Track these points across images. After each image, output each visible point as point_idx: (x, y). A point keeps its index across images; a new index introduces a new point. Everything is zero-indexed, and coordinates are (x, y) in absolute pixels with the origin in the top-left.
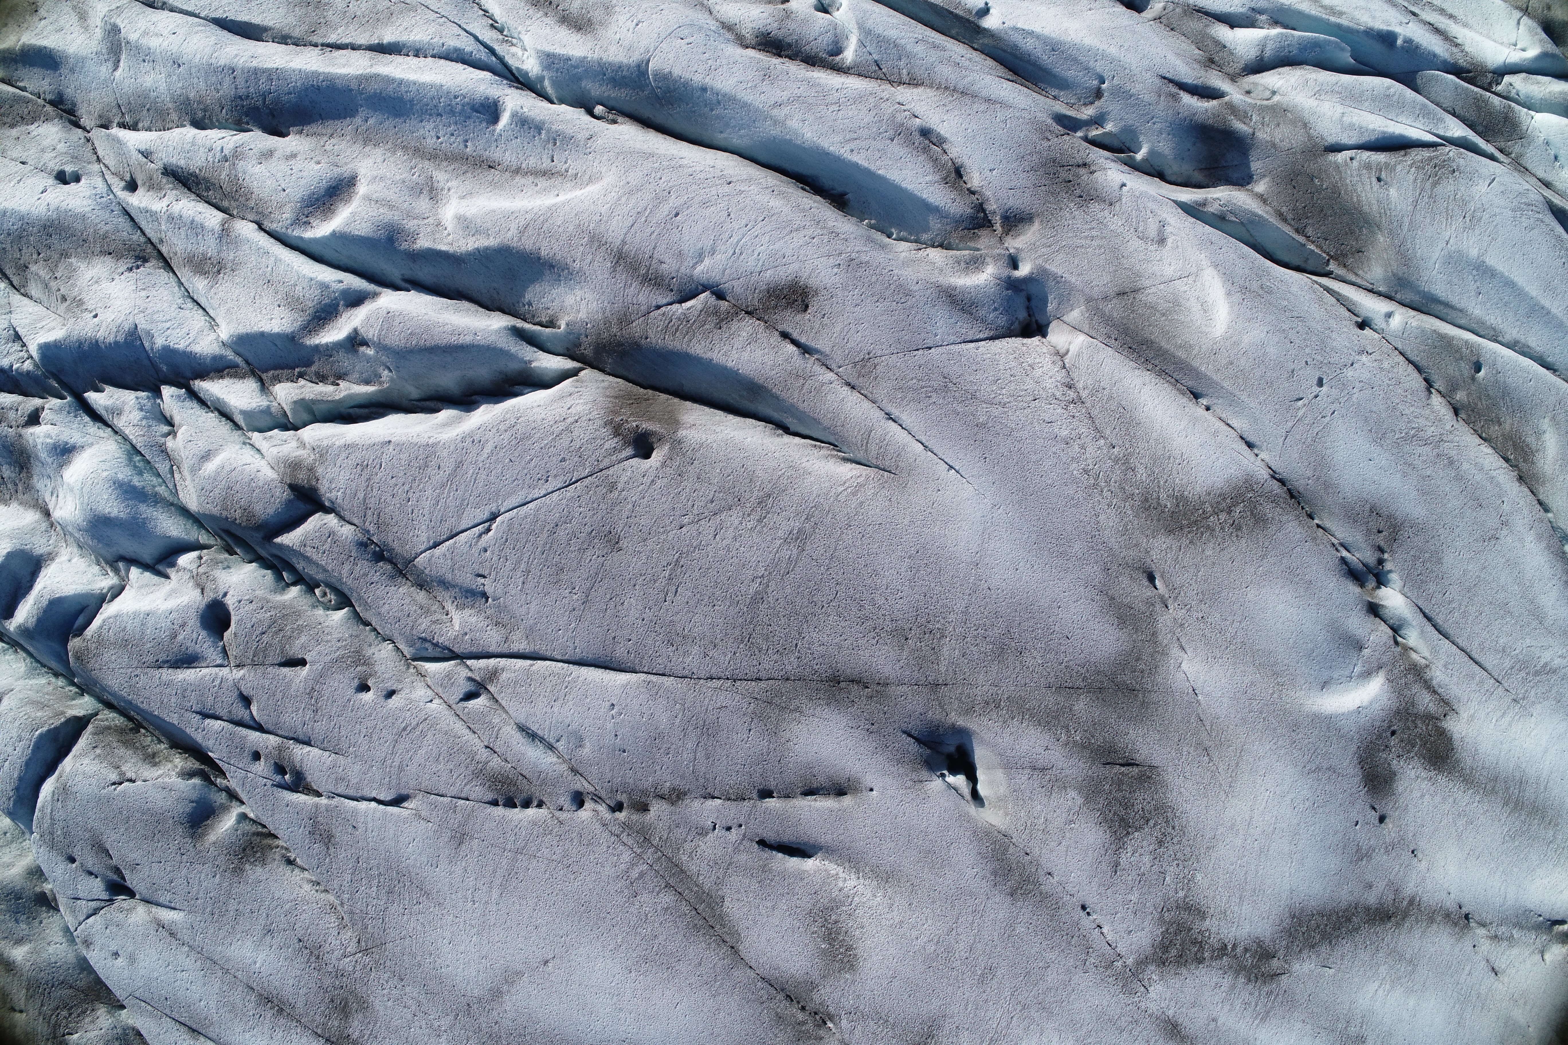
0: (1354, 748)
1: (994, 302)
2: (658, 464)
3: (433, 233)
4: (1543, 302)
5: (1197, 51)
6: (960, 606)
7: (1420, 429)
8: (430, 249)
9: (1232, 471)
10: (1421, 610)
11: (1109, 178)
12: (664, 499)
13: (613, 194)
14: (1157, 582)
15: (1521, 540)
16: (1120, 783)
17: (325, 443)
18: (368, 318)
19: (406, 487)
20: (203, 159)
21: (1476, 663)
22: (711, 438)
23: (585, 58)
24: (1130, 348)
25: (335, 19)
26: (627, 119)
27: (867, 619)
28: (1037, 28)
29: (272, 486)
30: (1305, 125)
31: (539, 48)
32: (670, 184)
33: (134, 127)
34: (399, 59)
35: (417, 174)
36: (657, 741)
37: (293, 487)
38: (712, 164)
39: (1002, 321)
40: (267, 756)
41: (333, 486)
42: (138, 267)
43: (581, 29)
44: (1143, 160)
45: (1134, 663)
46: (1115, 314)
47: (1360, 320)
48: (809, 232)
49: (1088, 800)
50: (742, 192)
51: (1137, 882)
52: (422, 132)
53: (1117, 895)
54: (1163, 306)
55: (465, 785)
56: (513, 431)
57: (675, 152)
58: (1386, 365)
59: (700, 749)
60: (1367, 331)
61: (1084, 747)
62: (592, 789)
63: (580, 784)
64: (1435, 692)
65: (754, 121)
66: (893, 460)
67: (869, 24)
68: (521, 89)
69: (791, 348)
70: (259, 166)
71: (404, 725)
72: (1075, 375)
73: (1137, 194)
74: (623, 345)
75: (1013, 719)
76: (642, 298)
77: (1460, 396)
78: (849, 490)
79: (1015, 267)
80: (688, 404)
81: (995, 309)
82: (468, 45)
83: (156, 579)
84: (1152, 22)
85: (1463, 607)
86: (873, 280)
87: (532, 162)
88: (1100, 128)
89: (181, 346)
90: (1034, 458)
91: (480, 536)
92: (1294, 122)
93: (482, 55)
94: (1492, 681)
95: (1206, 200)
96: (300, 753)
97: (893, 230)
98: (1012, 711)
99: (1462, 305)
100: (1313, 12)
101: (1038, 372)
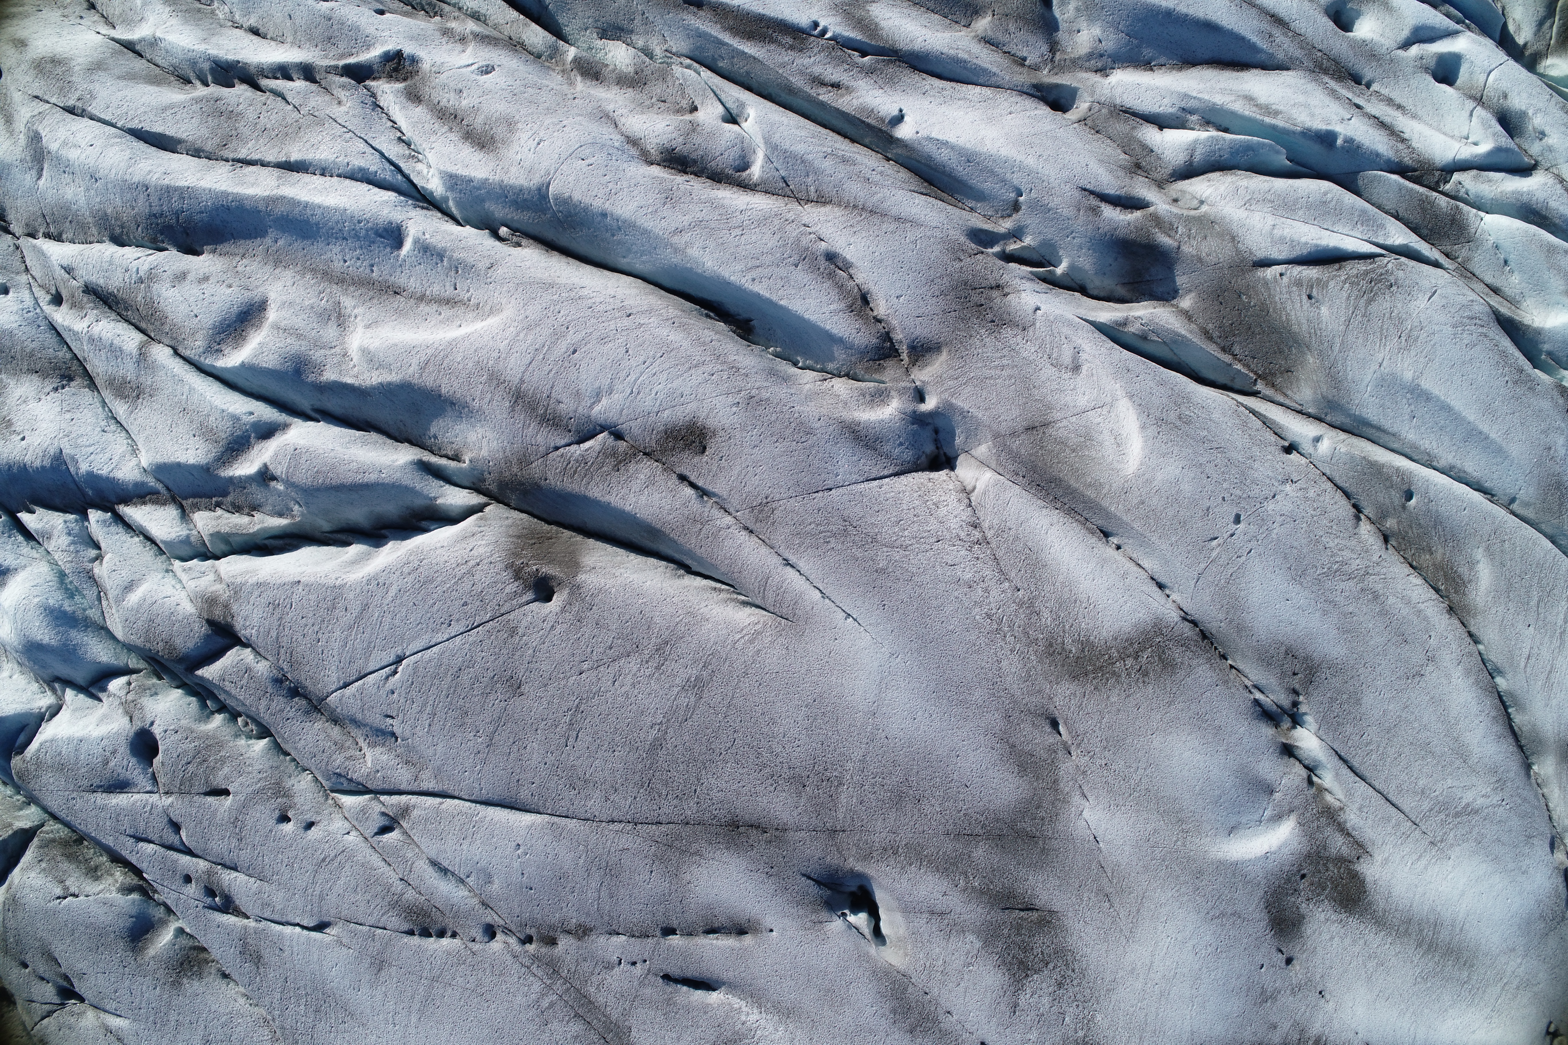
0: (1261, 893)
1: (899, 437)
2: (558, 609)
3: (339, 364)
4: (1481, 427)
5: (1123, 156)
6: (857, 754)
7: (1344, 563)
8: (336, 382)
9: (1141, 615)
10: (1336, 752)
11: (1023, 301)
12: (563, 645)
13: (512, 329)
14: (1061, 728)
15: (1448, 676)
16: (1019, 927)
17: (239, 580)
18: (276, 455)
19: (316, 628)
20: (121, 279)
21: (1393, 805)
22: (610, 583)
23: (487, 179)
24: (1038, 485)
25: (246, 131)
26: (531, 241)
27: (765, 766)
28: (951, 137)
29: (191, 620)
30: (1233, 238)
31: (442, 168)
32: (569, 318)
33: (58, 238)
34: (306, 178)
35: (325, 299)
36: (562, 880)
37: (210, 622)
38: (613, 293)
39: (908, 455)
40: (197, 880)
41: (248, 624)
42: (63, 387)
43: (483, 147)
44: (1063, 274)
45: (1034, 811)
46: (1023, 451)
47: (1286, 444)
48: (708, 368)
49: (986, 943)
50: (642, 325)
51: (1036, 1023)
52: (329, 255)
53: (1016, 1034)
54: (1074, 440)
55: (382, 915)
56: (416, 574)
57: (575, 280)
58: (1311, 494)
59: (603, 888)
60: (1294, 456)
61: (982, 893)
62: (502, 922)
63: (490, 917)
64: (1348, 834)
65: (655, 248)
66: (791, 608)
67: (776, 138)
68: (427, 209)
69: (689, 491)
70: (173, 289)
71: (323, 856)
72: (980, 514)
73: (1052, 318)
74: (523, 484)
75: (911, 865)
76: (540, 439)
77: (1390, 523)
78: (746, 638)
79: (922, 399)
80: (591, 541)
81: (901, 444)
82: (372, 164)
83: (89, 701)
84: (1076, 125)
85: (1381, 749)
86: (773, 419)
87: (436, 289)
88: (1018, 241)
89: (104, 472)
90: (935, 603)
91: (387, 678)
92: (1221, 235)
93: (387, 174)
94: (1409, 824)
95: (1127, 319)
96: (228, 879)
97: (799, 358)
98: (910, 858)
99: (1395, 429)
100: (1247, 113)
101: (943, 511)
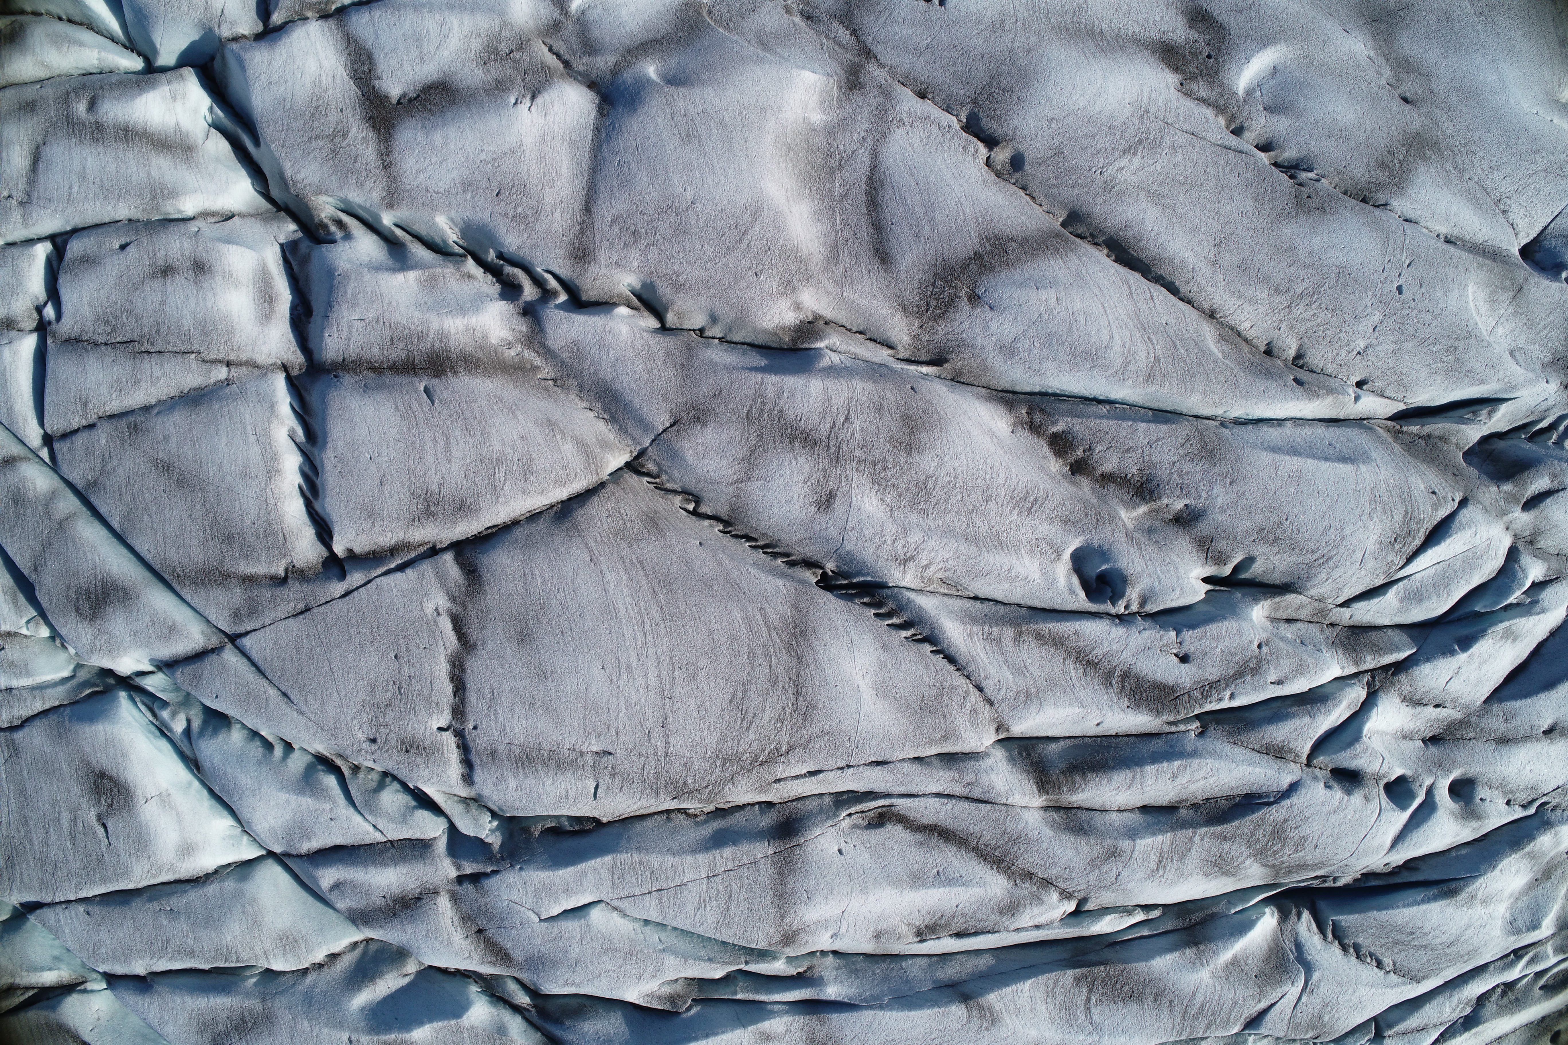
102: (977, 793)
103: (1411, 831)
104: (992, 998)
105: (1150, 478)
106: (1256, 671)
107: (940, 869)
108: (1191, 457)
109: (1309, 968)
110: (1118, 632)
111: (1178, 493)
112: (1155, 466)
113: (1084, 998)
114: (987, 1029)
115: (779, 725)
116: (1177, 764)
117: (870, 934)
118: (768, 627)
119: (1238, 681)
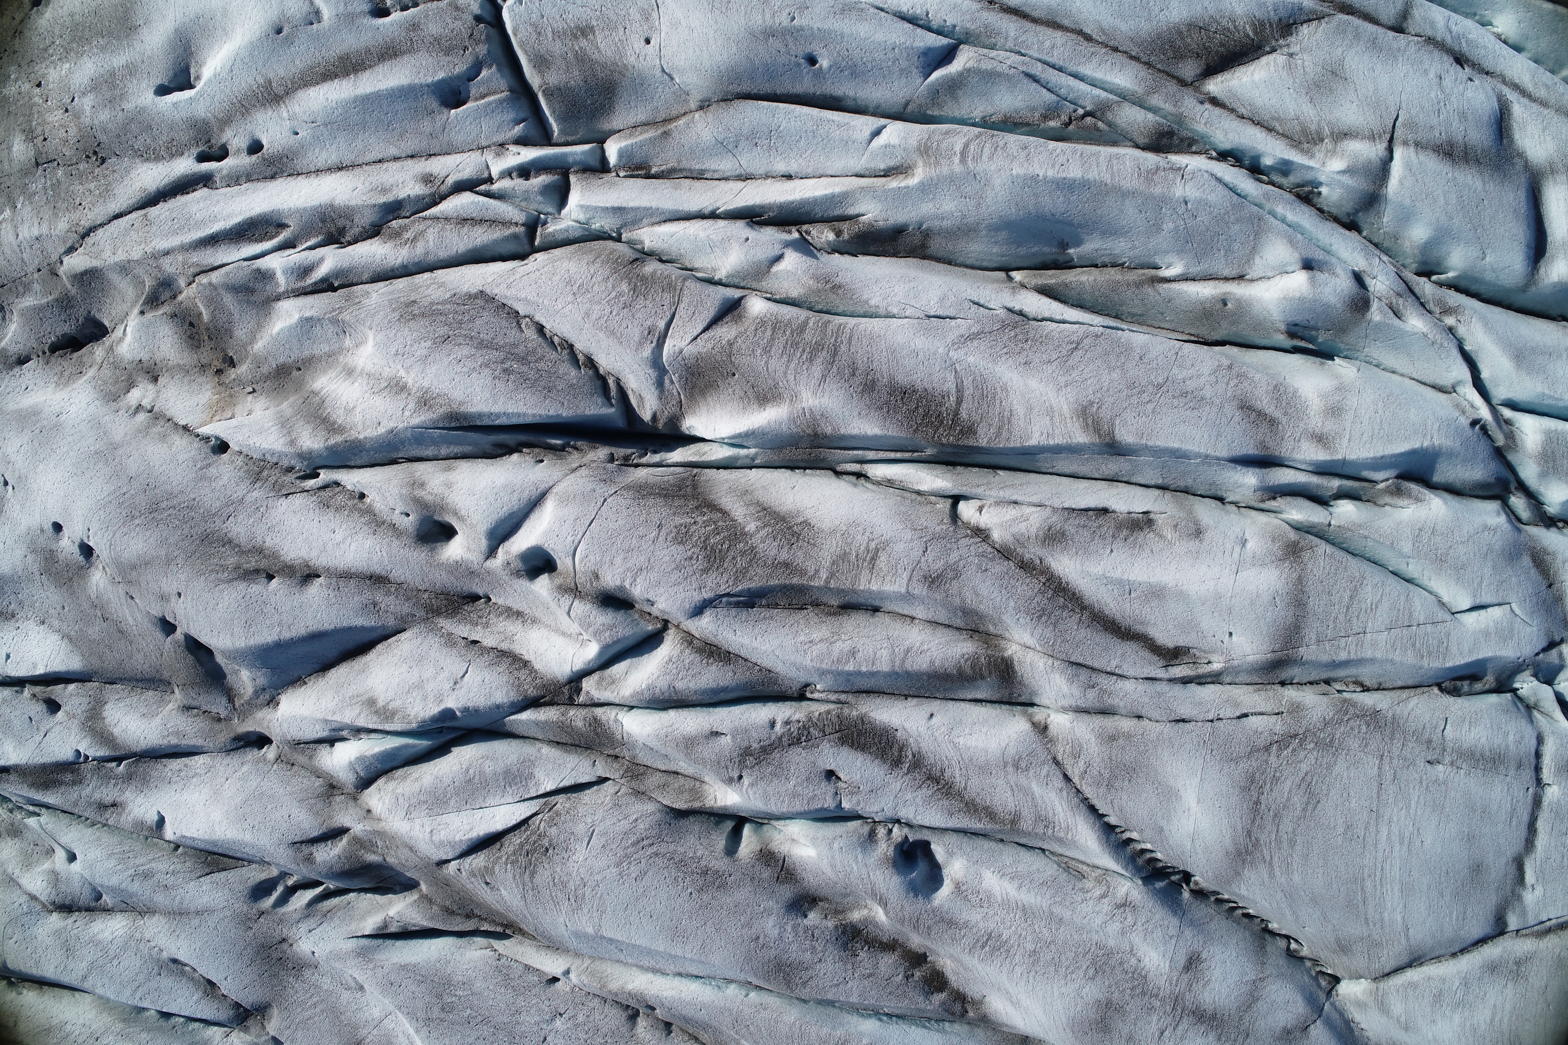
102: (1084, 674)
103: (519, 510)
104: (1081, 437)
105: (845, 947)
106: (746, 752)
107: (1127, 596)
108: (802, 966)
109: (656, 362)
110: (906, 813)
111: (816, 932)
112: (841, 959)
113: (964, 405)
114: (1092, 403)
115: (1278, 774)
116: (850, 667)
117: (1208, 536)
118: (1270, 863)
119: (767, 743)
